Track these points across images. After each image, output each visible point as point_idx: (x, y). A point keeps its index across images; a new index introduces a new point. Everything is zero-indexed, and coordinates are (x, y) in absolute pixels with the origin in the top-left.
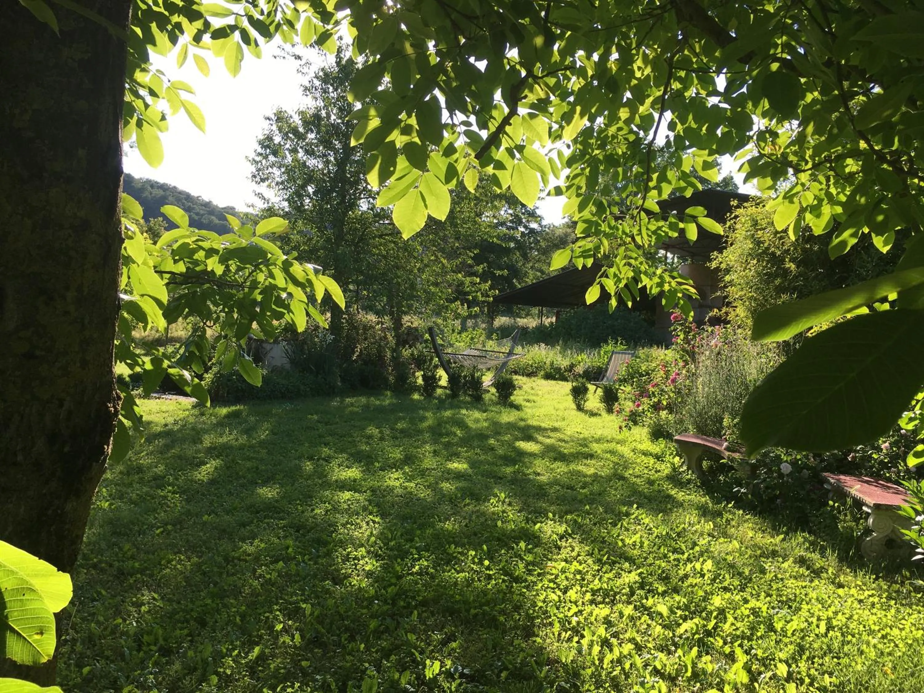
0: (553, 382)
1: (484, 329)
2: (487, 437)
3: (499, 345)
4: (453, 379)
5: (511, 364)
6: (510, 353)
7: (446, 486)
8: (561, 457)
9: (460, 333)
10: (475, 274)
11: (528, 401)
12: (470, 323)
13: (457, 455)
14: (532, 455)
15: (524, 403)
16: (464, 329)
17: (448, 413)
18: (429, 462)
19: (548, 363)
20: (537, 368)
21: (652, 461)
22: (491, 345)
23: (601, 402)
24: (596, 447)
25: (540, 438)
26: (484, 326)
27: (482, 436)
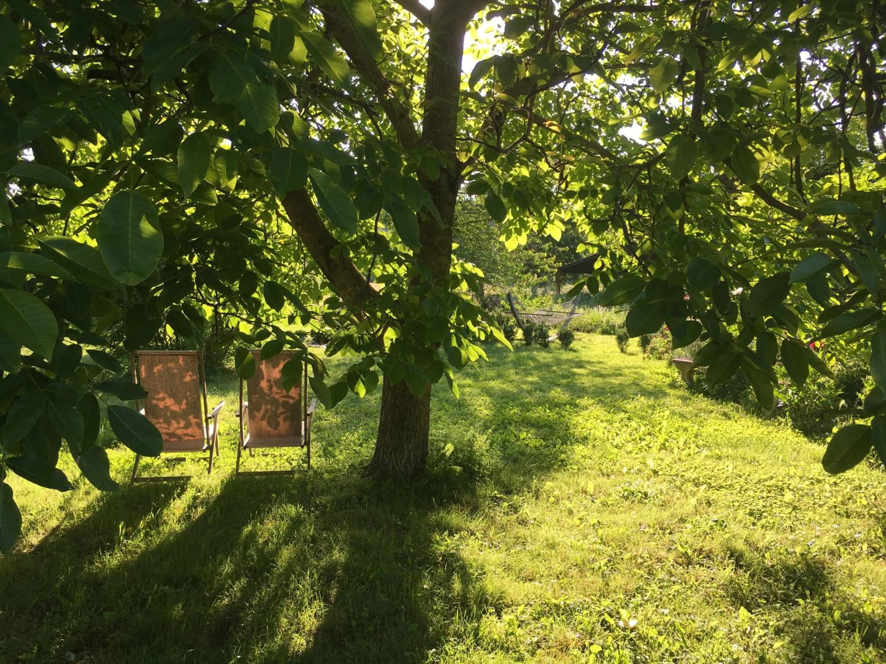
0: (608, 336)
1: (552, 296)
2: (552, 366)
3: (564, 307)
4: (527, 333)
5: (574, 323)
6: (572, 313)
7: (524, 387)
8: (601, 375)
9: (531, 299)
10: (543, 251)
11: (585, 347)
12: (540, 291)
13: (531, 374)
14: (582, 375)
15: (580, 348)
16: (534, 296)
17: (524, 354)
18: (513, 377)
19: (604, 321)
20: (595, 326)
21: (662, 376)
22: (557, 307)
23: (639, 346)
24: (626, 371)
25: (588, 367)
26: (552, 293)
27: (548, 366)
